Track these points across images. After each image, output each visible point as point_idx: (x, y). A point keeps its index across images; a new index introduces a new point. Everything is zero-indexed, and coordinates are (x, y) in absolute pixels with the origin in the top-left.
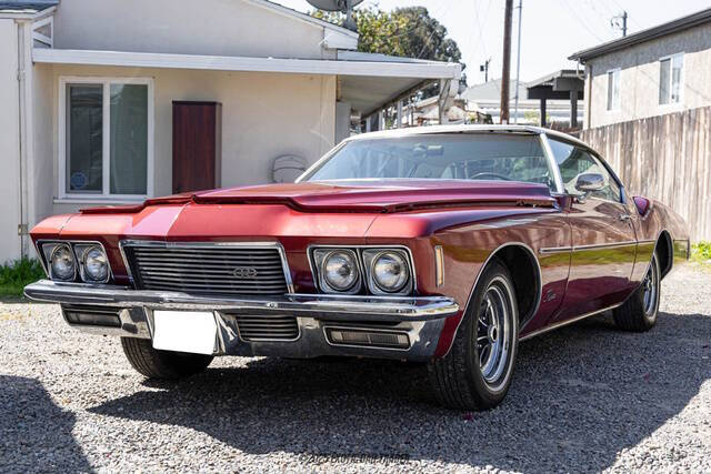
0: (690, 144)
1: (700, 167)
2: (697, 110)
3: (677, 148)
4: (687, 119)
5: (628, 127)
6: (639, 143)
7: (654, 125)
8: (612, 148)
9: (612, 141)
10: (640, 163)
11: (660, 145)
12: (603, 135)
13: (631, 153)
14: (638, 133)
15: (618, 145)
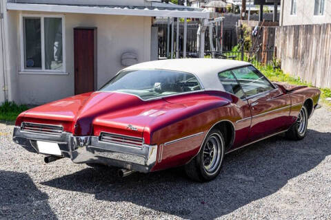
0: (323, 41)
1: (327, 53)
2: (327, 24)
3: (318, 41)
4: (323, 28)
5: (297, 28)
6: (301, 37)
7: (308, 28)
8: (289, 37)
9: (290, 34)
10: (301, 47)
11: (311, 39)
12: (286, 30)
13: (298, 41)
14: (301, 32)
15: (292, 36)
